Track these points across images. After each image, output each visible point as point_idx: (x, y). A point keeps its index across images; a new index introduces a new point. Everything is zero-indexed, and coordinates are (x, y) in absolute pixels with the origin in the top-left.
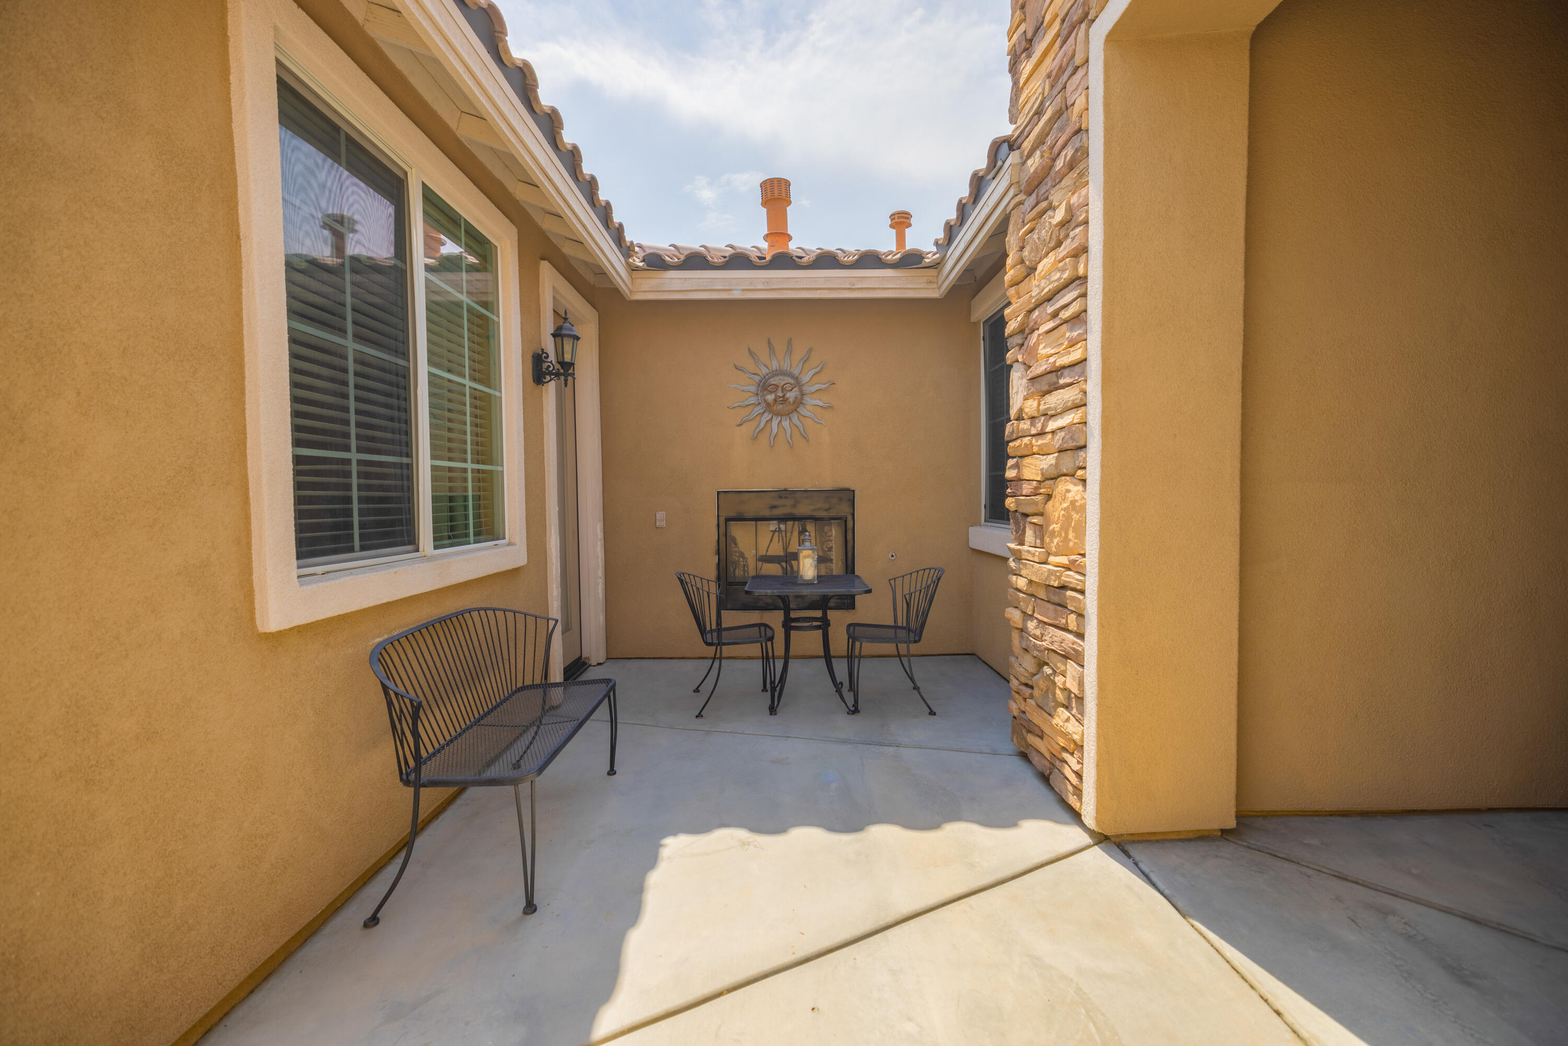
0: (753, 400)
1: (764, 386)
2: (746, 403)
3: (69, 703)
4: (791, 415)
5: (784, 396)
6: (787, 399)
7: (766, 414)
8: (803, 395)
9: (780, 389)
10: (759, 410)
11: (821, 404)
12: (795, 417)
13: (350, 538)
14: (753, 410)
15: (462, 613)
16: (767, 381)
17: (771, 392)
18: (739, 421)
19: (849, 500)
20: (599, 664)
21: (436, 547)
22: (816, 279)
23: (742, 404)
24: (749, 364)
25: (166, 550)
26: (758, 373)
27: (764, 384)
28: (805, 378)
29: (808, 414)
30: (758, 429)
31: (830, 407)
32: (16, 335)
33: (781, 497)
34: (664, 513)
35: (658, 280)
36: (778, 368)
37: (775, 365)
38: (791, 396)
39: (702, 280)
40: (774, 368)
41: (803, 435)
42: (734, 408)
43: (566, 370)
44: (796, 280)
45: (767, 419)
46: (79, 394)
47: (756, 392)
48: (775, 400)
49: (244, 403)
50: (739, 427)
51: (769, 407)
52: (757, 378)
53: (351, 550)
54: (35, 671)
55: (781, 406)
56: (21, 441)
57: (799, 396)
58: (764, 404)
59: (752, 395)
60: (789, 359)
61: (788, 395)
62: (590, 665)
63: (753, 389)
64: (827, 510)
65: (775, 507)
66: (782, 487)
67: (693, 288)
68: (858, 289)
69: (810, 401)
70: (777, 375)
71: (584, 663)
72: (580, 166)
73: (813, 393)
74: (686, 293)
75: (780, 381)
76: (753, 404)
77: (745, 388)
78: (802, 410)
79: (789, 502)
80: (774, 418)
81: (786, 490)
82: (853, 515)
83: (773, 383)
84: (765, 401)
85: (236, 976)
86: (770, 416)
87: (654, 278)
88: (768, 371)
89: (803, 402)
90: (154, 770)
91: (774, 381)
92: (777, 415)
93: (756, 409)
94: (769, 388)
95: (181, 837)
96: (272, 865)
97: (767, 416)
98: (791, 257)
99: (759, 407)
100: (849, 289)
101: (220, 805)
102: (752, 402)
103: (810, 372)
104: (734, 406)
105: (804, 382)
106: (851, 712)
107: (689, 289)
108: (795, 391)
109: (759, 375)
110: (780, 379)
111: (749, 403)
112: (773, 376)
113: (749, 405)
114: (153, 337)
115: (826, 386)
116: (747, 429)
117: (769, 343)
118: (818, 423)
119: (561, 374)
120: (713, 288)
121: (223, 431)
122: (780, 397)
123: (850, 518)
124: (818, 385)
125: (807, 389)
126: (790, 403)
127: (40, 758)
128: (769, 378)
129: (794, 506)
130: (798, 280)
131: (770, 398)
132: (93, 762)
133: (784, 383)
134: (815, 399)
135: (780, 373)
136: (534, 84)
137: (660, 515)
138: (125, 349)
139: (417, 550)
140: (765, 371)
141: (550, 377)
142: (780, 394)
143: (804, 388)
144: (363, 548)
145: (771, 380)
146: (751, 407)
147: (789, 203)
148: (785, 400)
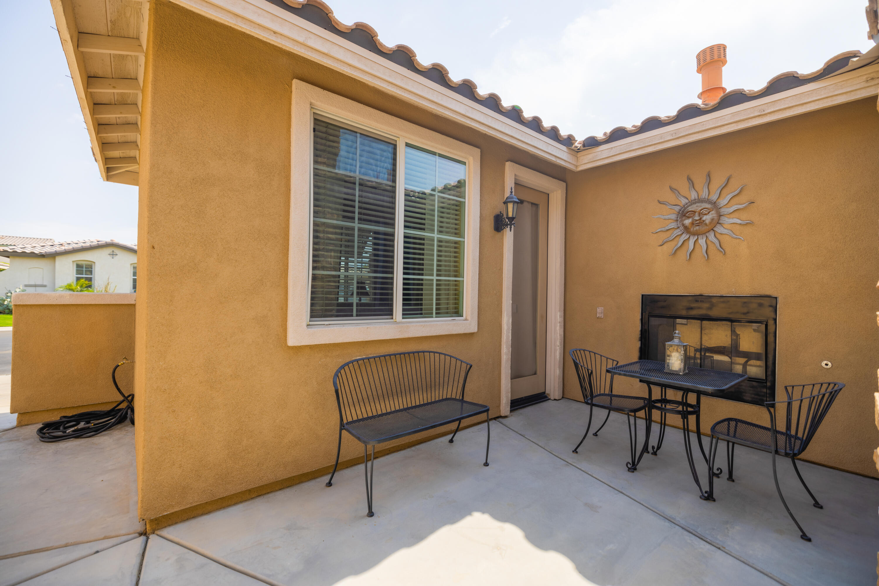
0: (673, 225)
1: (683, 214)
2: (667, 228)
3: (206, 359)
4: (707, 234)
5: (700, 219)
6: (704, 221)
7: (684, 235)
8: (720, 216)
9: (697, 214)
10: (678, 232)
11: (739, 221)
12: (711, 236)
13: (352, 311)
14: (673, 233)
15: (418, 352)
16: (685, 209)
17: (689, 218)
18: (660, 243)
19: (771, 306)
20: (555, 400)
21: (403, 318)
22: (723, 117)
23: (663, 229)
24: (671, 198)
25: (248, 310)
26: (679, 204)
27: (683, 212)
28: (723, 202)
29: (725, 231)
30: (676, 248)
31: (750, 224)
32: (198, 238)
33: (697, 301)
34: (603, 308)
35: (593, 154)
36: (697, 197)
37: (693, 195)
38: (707, 218)
39: (623, 146)
40: (693, 198)
41: (719, 250)
42: (657, 233)
43: (511, 222)
44: (702, 124)
45: (684, 239)
46: (218, 255)
47: (676, 219)
48: (692, 224)
49: (288, 254)
50: (661, 247)
51: (686, 229)
52: (677, 208)
53: (352, 316)
54: (196, 346)
55: (697, 228)
56: (197, 272)
57: (716, 218)
58: (682, 228)
59: (673, 221)
60: (707, 190)
61: (704, 218)
62: (550, 399)
63: (674, 217)
64: (744, 314)
65: (692, 308)
66: (698, 293)
67: (617, 153)
68: (770, 113)
69: (726, 221)
70: (695, 203)
71: (546, 397)
72: (501, 104)
73: (731, 213)
74: (612, 158)
75: (697, 208)
76: (673, 228)
77: (667, 217)
78: (719, 229)
79: (706, 305)
80: (691, 237)
81: (701, 295)
82: (775, 320)
83: (690, 210)
84: (683, 225)
85: (268, 479)
86: (688, 236)
87: (591, 153)
88: (687, 201)
89: (721, 222)
90: (237, 389)
91: (692, 208)
92: (694, 234)
93: (675, 232)
94: (687, 215)
95: (248, 417)
96: (289, 441)
97: (685, 237)
98: (696, 107)
99: (678, 230)
100: (759, 116)
101: (266, 410)
102: (672, 227)
103: (729, 196)
104: (657, 231)
105: (722, 205)
106: (703, 498)
107: (613, 154)
108: (712, 214)
109: (679, 205)
110: (697, 206)
111: (670, 228)
112: (692, 205)
113: (669, 229)
114: (249, 233)
115: (744, 205)
116: (669, 248)
117: (689, 179)
118: (736, 238)
119: (508, 225)
120: (631, 149)
121: (277, 266)
122: (697, 220)
123: (771, 323)
124: (736, 206)
125: (723, 211)
126: (706, 224)
127: (195, 375)
128: (688, 207)
129: (710, 308)
130: (704, 123)
131: (687, 222)
132: (213, 381)
133: (700, 208)
134: (733, 218)
135: (699, 200)
136: (446, 72)
137: (600, 310)
138: (237, 238)
139: (392, 319)
140: (684, 201)
141: (504, 227)
142: (697, 218)
143: (722, 210)
144: (357, 316)
145: (690, 207)
146: (671, 231)
147: (724, 62)
148: (701, 222)
